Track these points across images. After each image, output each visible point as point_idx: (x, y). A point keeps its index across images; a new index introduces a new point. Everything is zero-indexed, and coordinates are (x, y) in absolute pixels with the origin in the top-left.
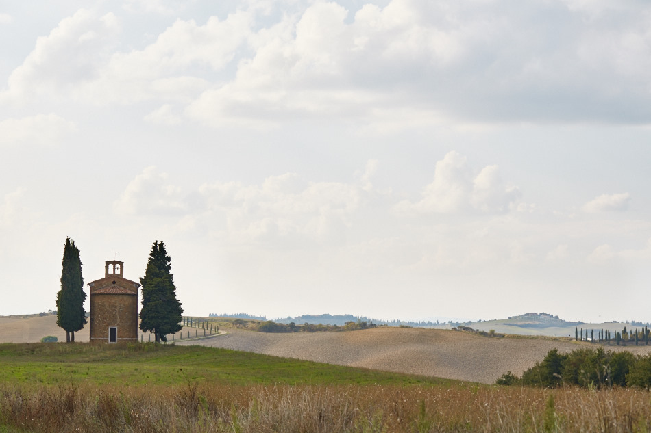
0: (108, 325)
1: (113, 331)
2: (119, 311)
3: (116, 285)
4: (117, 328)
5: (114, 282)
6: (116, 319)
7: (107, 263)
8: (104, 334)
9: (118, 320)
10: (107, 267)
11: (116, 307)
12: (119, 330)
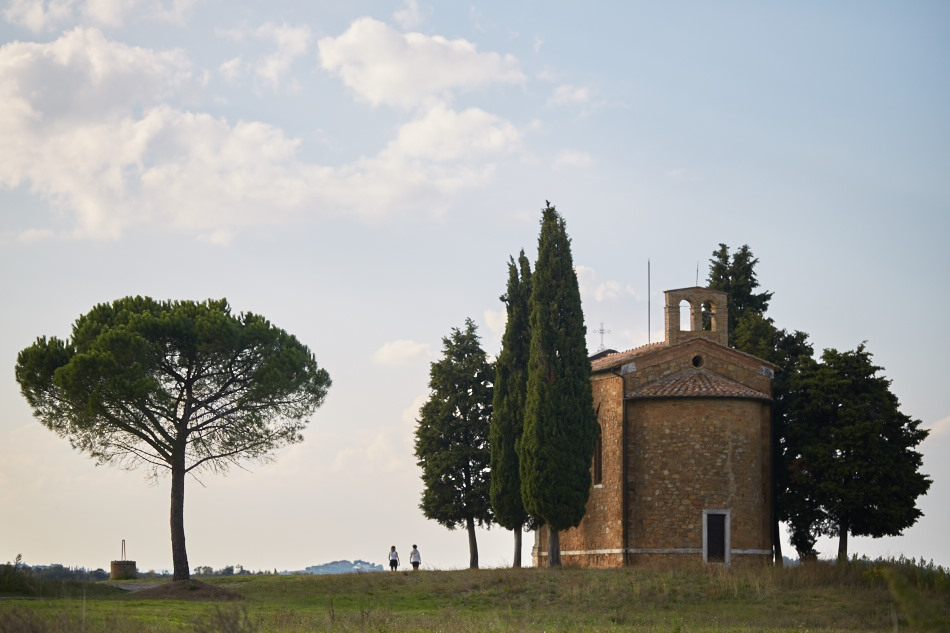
0: (699, 504)
1: (716, 523)
2: (733, 455)
3: (702, 369)
4: (728, 514)
5: (697, 362)
6: (726, 483)
7: (674, 297)
8: (684, 535)
9: (733, 488)
10: (673, 311)
11: (725, 443)
12: (733, 521)
